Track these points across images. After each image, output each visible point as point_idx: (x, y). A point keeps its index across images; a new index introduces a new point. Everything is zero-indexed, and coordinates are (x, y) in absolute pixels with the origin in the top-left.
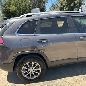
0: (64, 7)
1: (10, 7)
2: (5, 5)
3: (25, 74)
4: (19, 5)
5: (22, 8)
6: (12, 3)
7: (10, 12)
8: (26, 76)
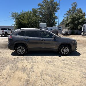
0: (69, 24)
1: (23, 20)
2: (19, 18)
3: (18, 51)
4: (30, 19)
5: (32, 22)
6: (25, 17)
7: (22, 24)
8: (18, 52)
